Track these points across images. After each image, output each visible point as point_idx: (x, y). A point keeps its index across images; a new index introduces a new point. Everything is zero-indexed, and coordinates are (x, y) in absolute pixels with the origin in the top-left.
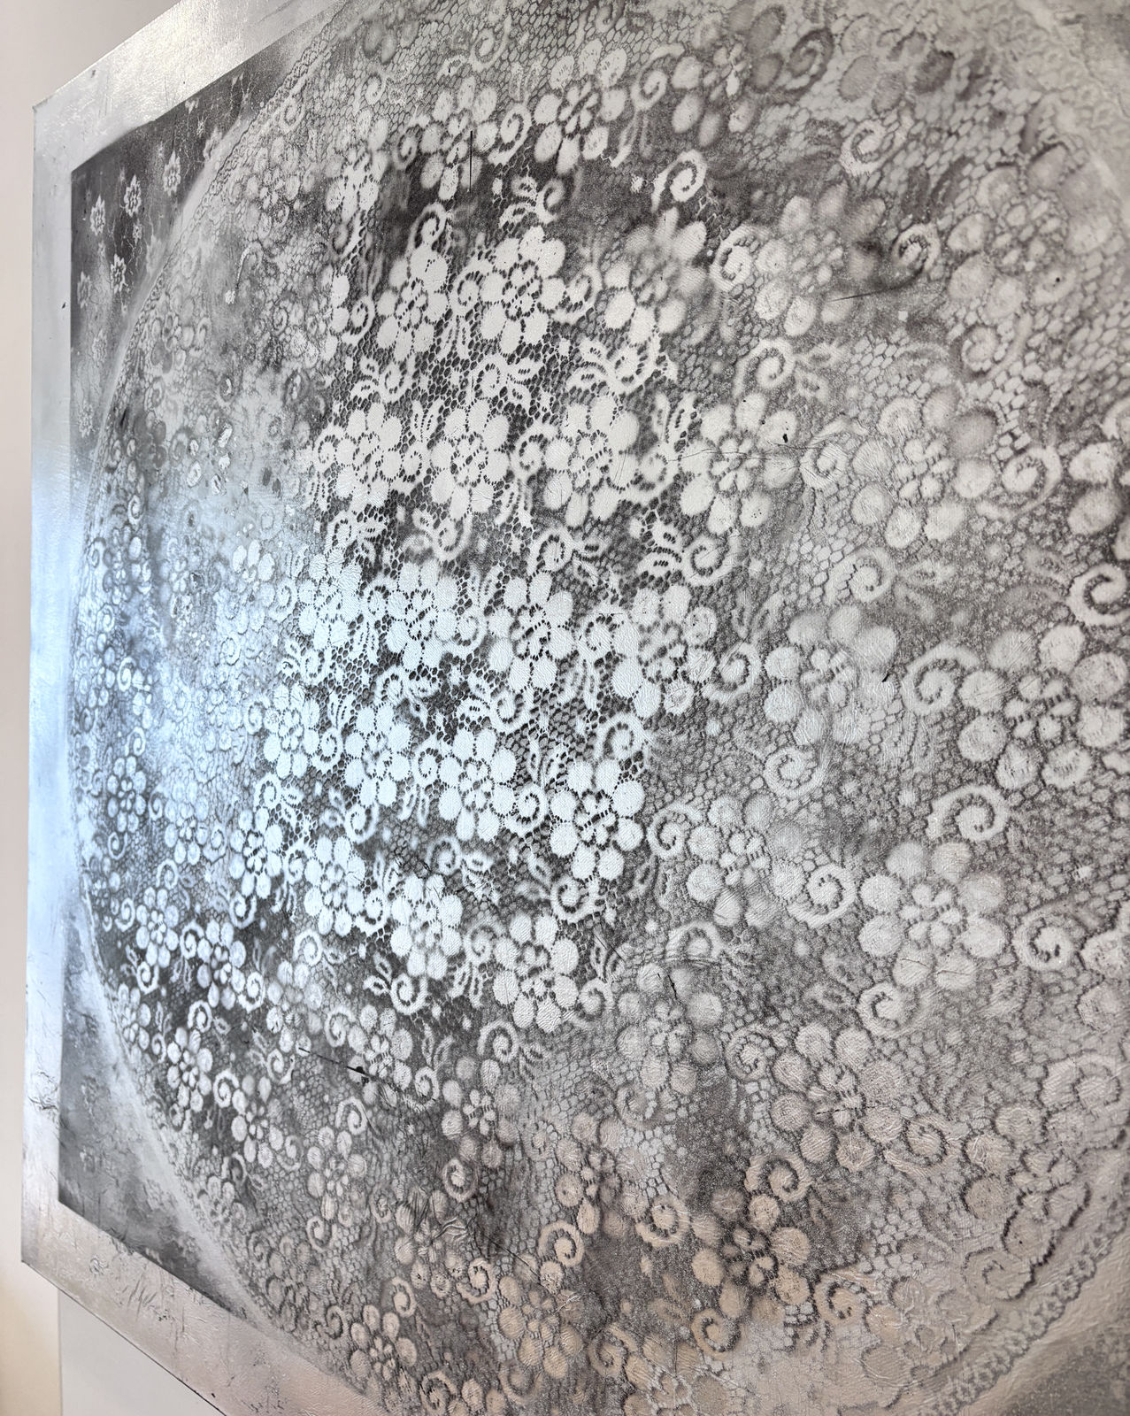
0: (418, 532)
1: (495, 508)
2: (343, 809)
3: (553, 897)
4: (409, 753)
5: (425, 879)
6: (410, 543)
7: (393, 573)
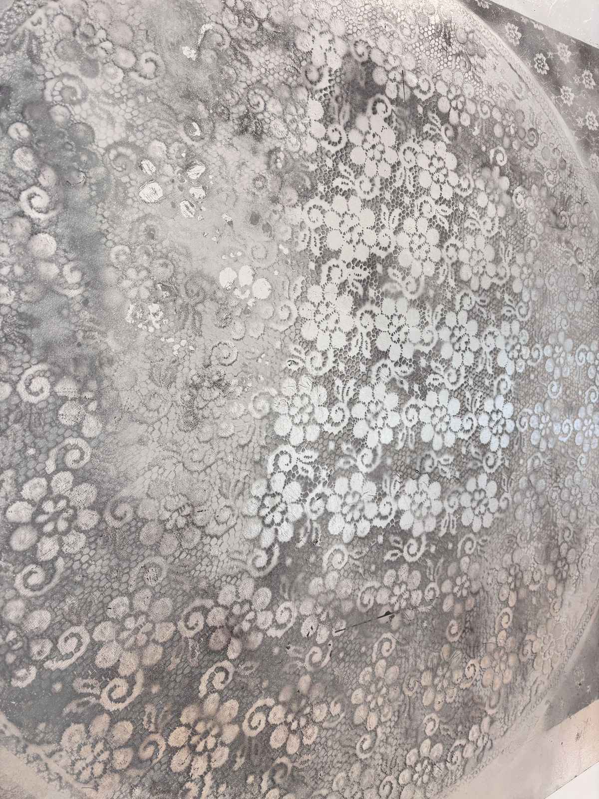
0: (392, 281)
1: (436, 275)
2: (354, 455)
3: (484, 464)
4: (398, 410)
5: (418, 479)
6: (386, 286)
7: (378, 302)
